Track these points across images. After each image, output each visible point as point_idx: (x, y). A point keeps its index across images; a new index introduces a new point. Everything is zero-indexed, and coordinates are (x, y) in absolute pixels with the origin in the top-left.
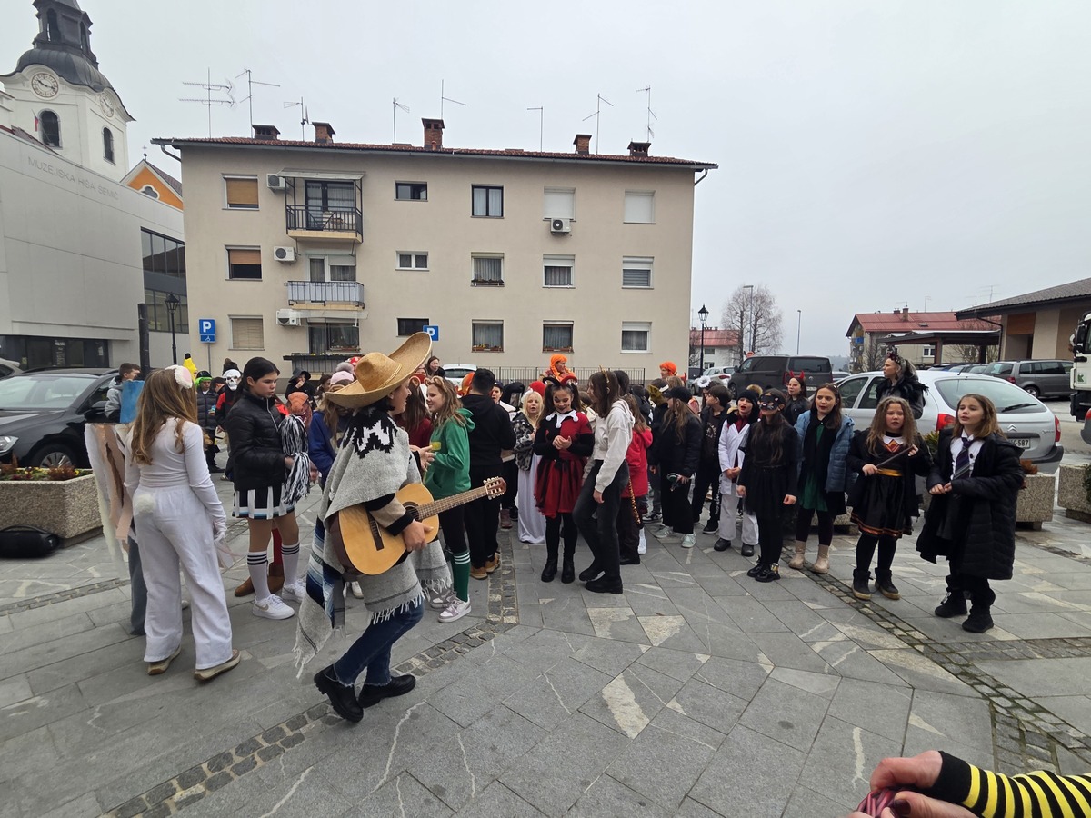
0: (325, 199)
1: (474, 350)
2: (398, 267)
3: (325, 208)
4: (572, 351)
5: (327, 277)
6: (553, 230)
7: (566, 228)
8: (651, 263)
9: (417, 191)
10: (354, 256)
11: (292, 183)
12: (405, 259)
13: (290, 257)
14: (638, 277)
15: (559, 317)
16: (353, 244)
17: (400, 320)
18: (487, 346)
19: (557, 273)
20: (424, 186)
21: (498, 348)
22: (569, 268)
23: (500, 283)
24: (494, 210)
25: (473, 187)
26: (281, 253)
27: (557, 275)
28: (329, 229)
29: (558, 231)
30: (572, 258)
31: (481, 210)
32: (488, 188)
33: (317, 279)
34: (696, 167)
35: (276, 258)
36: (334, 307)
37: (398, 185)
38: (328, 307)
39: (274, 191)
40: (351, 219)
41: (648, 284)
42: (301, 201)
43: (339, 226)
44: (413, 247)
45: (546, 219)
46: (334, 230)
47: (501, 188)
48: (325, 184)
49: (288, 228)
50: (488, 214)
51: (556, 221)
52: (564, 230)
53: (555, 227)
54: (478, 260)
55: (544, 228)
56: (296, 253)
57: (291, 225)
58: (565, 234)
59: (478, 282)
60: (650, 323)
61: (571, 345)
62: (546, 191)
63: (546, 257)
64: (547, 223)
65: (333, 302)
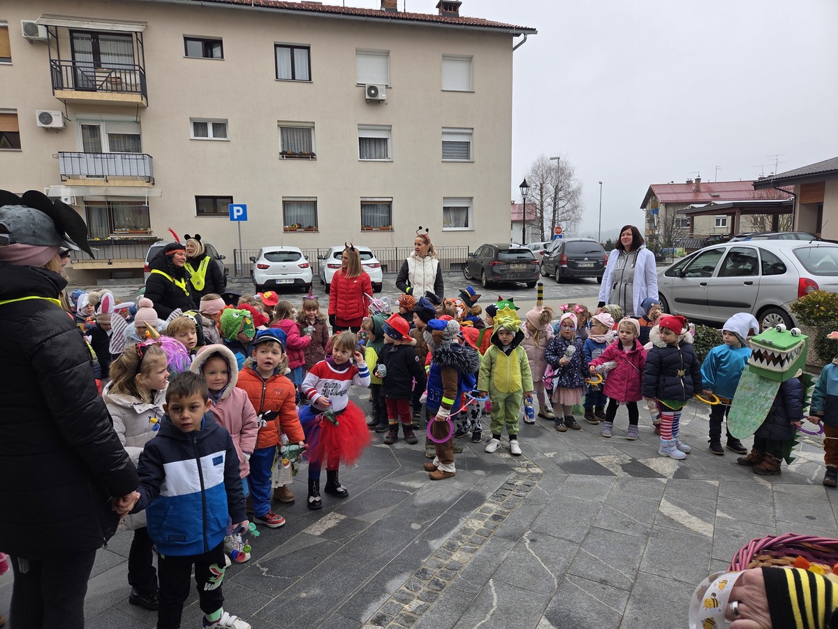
0: (96, 53)
1: (285, 230)
2: (192, 136)
3: (97, 64)
4: (392, 230)
5: (106, 147)
6: (367, 97)
7: (381, 96)
8: (471, 134)
9: (210, 47)
10: (138, 123)
11: (54, 32)
12: (199, 127)
13: (57, 122)
14: (458, 150)
15: (376, 193)
16: (137, 109)
17: (197, 198)
18: (300, 226)
19: (373, 145)
20: (219, 42)
21: (313, 228)
22: (385, 140)
23: (310, 156)
24: (301, 73)
25: (276, 46)
26: (46, 118)
27: (371, 146)
28: (107, 90)
29: (372, 99)
30: (389, 129)
31: (285, 72)
32: (292, 47)
33: (93, 148)
34: (515, 31)
35: (40, 124)
36: (118, 183)
37: (186, 39)
38: (111, 183)
39: (31, 42)
40: (132, 79)
41: (468, 157)
42: (66, 55)
43: (117, 86)
44: (210, 114)
45: (359, 85)
46: (112, 91)
47: (308, 48)
48: (95, 35)
49: (54, 88)
50: (293, 78)
51: (371, 88)
52: (380, 98)
53: (370, 94)
54: (286, 129)
55: (357, 94)
56: (65, 119)
57: (57, 85)
58: (380, 102)
59: (286, 155)
60: (471, 198)
61: (390, 223)
62: (359, 52)
63: (361, 127)
64: (360, 89)
65: (116, 177)
